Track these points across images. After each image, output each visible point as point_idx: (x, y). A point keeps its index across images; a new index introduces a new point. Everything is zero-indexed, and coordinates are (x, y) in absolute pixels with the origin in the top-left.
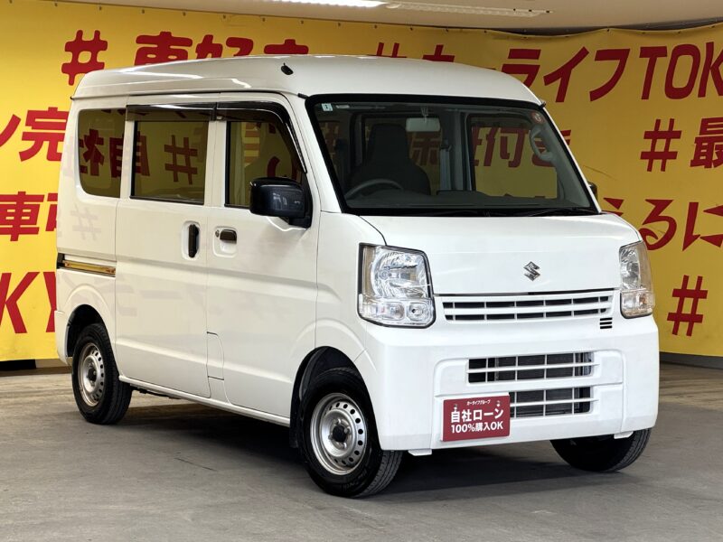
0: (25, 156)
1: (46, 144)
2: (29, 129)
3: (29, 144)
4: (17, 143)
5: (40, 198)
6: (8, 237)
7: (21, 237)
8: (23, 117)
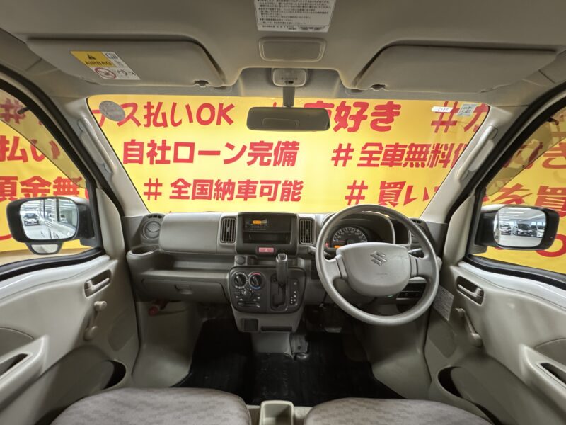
0: (250, 163)
1: (259, 158)
2: (251, 151)
3: (251, 158)
4: (246, 158)
5: (257, 182)
6: (243, 199)
7: (248, 199)
8: (248, 146)
